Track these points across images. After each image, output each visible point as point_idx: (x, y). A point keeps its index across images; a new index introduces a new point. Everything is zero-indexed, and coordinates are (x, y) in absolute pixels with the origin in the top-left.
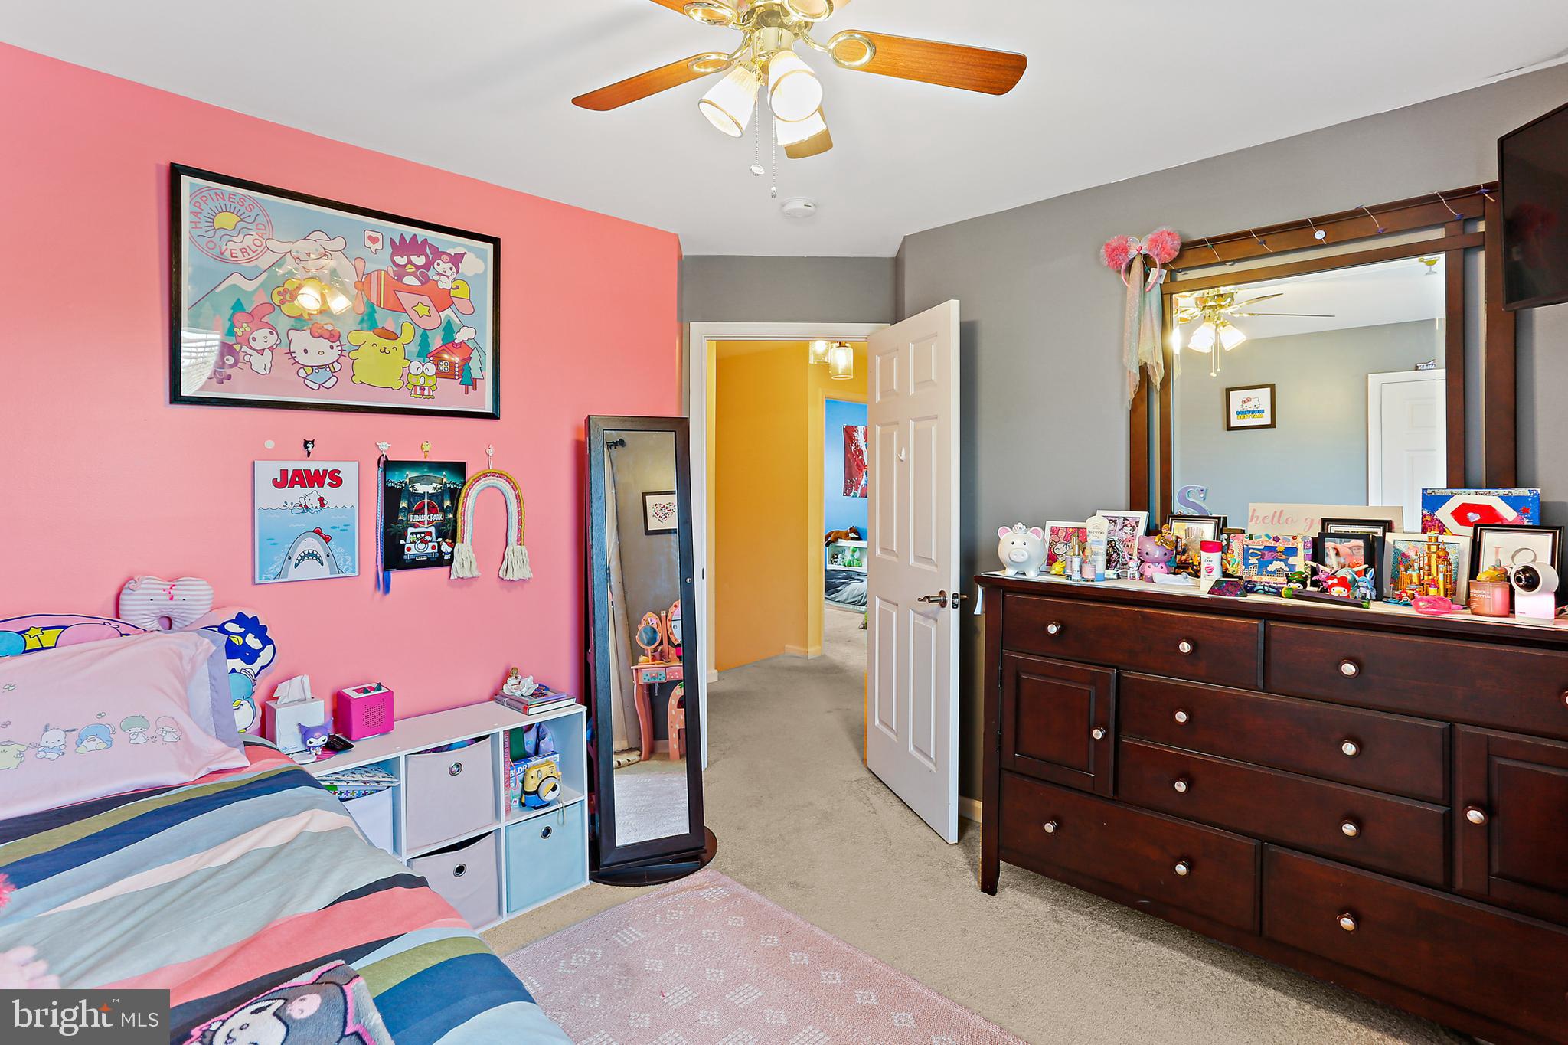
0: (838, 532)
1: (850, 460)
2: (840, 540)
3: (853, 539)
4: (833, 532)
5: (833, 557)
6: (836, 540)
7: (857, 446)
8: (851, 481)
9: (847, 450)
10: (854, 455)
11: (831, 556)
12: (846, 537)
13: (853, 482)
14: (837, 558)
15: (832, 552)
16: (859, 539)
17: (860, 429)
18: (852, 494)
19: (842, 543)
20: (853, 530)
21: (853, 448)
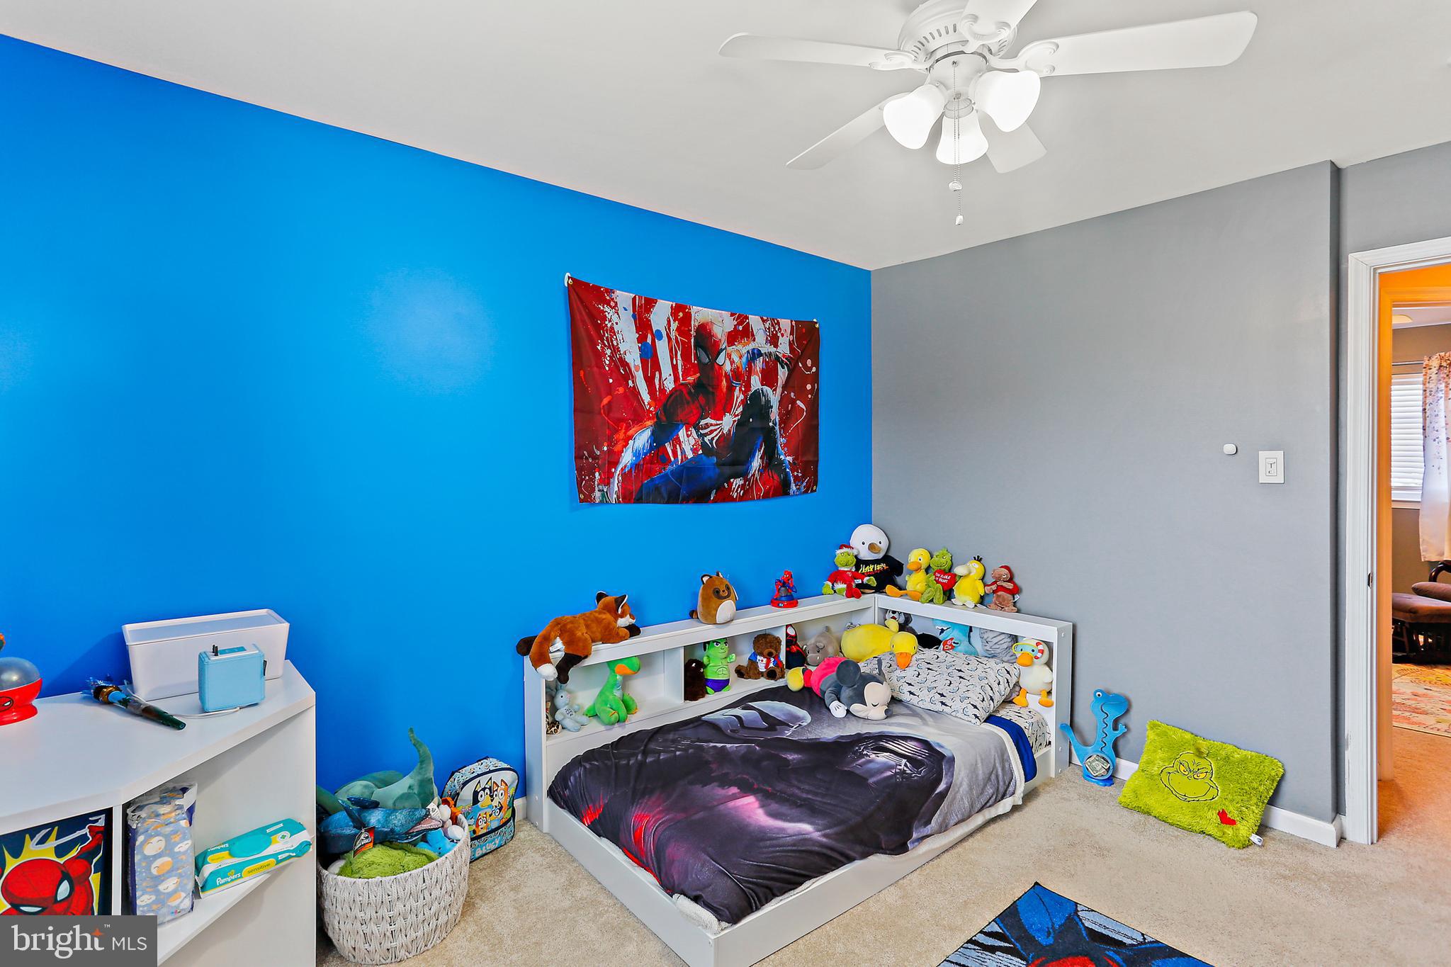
8: (591, 453)
17: (623, 298)
18: (597, 494)
21: (608, 352)
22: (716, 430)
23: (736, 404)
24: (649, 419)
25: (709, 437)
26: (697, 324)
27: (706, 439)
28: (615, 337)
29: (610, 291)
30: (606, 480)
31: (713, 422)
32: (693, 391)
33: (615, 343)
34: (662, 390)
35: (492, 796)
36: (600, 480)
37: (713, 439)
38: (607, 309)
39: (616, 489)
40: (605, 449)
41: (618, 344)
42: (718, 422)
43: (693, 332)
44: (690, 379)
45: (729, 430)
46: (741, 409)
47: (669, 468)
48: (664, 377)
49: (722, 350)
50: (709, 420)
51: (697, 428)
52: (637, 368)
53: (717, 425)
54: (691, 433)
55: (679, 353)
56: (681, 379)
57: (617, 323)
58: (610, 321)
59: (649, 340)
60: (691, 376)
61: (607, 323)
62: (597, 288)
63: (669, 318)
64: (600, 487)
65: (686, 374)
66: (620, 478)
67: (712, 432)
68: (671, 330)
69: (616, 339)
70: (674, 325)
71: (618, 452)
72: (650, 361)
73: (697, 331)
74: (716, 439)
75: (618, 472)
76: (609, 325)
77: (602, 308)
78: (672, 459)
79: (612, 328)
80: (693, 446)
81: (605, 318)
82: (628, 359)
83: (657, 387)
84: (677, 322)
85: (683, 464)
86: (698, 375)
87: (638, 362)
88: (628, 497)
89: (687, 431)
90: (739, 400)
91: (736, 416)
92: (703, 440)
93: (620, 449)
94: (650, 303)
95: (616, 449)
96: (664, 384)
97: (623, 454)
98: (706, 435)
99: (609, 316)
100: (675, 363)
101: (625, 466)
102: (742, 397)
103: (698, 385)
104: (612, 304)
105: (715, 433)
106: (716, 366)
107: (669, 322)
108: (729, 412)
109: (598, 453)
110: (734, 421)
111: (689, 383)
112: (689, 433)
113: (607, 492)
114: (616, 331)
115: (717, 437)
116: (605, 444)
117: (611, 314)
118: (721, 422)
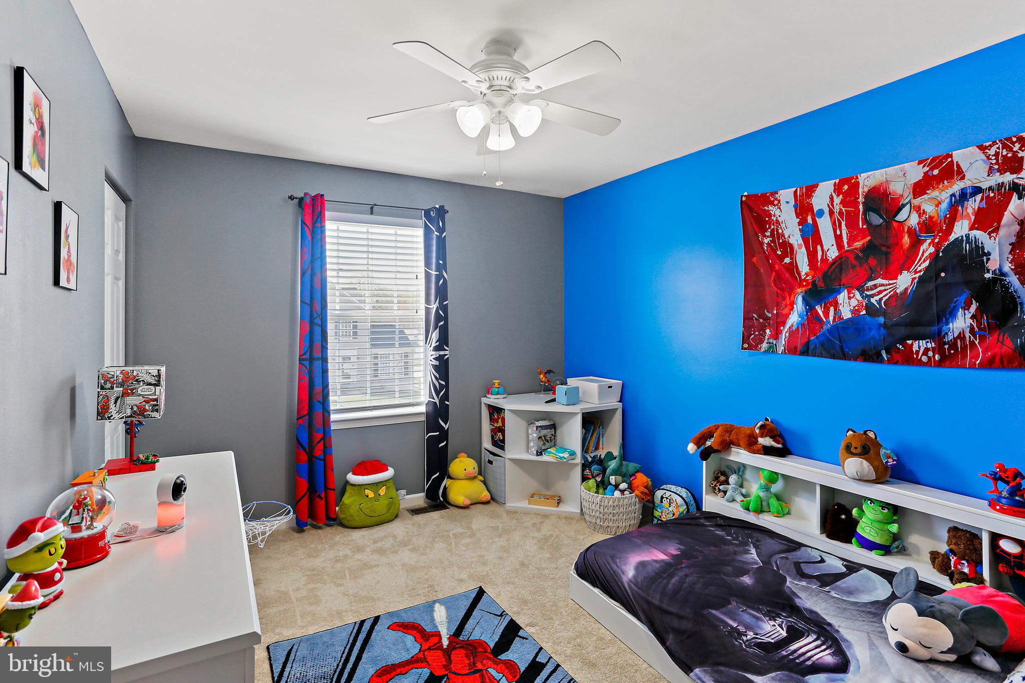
0: (729, 429)
1: (758, 271)
2: (734, 449)
3: (768, 451)
4: (717, 427)
5: (716, 478)
6: (726, 446)
7: (777, 235)
8: (762, 316)
9: (751, 248)
10: (767, 259)
11: (712, 476)
12: (751, 445)
13: (766, 319)
14: (727, 482)
15: (714, 467)
16: (783, 452)
17: (786, 195)
18: (765, 345)
19: (740, 455)
20: (768, 430)
21: (766, 241)
22: (885, 290)
23: (921, 259)
24: (801, 286)
25: (877, 298)
26: (866, 190)
27: (873, 300)
28: (780, 227)
29: (773, 194)
30: (776, 335)
31: (885, 282)
32: (860, 255)
33: (780, 231)
34: (824, 260)
35: (670, 505)
36: (771, 335)
37: (881, 299)
38: (770, 208)
39: (783, 343)
40: (775, 312)
41: (783, 231)
42: (891, 282)
43: (861, 199)
44: (858, 244)
45: (906, 289)
46: (927, 263)
47: (826, 328)
48: (826, 248)
49: (904, 206)
50: (880, 281)
51: (861, 291)
52: (800, 246)
53: (890, 284)
54: (854, 296)
55: (843, 223)
56: (846, 246)
57: (780, 216)
58: (774, 216)
59: (810, 220)
60: (858, 241)
61: (772, 218)
62: (764, 195)
63: (832, 195)
64: (771, 341)
65: (851, 241)
66: (787, 335)
67: (880, 292)
68: (835, 205)
69: (781, 228)
70: (837, 200)
71: (786, 314)
72: (812, 238)
73: (866, 197)
74: (884, 299)
75: (786, 330)
76: (775, 220)
77: (767, 209)
78: (824, 320)
79: (777, 221)
80: (854, 307)
81: (770, 215)
82: (792, 241)
83: (819, 258)
84: (841, 196)
85: (835, 323)
86: (868, 238)
87: (801, 241)
88: (791, 350)
89: (849, 293)
90: (925, 255)
91: (916, 272)
92: (869, 300)
93: (788, 312)
94: (811, 189)
95: (785, 311)
96: (826, 255)
97: (790, 316)
98: (873, 296)
99: (773, 213)
100: (838, 233)
101: (792, 325)
102: (932, 249)
103: (869, 249)
104: (776, 202)
105: (884, 293)
106: (895, 224)
107: (832, 199)
108: (908, 270)
109: (770, 315)
110: (913, 279)
111: (856, 249)
112: (852, 295)
113: (776, 345)
114: (780, 221)
115: (887, 297)
116: (775, 308)
117: (774, 210)
118: (895, 281)
